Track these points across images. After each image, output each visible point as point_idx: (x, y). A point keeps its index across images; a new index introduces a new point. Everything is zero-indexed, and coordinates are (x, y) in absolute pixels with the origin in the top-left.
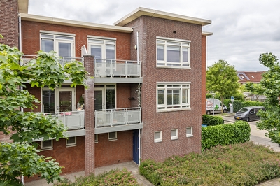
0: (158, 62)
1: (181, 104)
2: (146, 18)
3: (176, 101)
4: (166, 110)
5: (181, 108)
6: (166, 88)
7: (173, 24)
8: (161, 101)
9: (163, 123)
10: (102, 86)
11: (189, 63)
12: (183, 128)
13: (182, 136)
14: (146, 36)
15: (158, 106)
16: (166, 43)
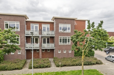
0: (59, 31)
1: (67, 43)
2: (56, 19)
3: (66, 42)
4: (62, 44)
5: (67, 44)
6: (62, 38)
7: (65, 20)
8: (61, 42)
9: (61, 48)
10: (46, 37)
11: (70, 31)
12: (68, 50)
13: (67, 52)
14: (56, 24)
15: (59, 43)
16: (62, 25)
